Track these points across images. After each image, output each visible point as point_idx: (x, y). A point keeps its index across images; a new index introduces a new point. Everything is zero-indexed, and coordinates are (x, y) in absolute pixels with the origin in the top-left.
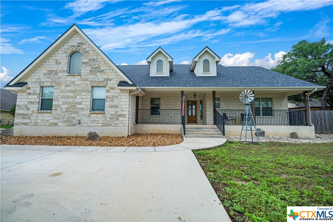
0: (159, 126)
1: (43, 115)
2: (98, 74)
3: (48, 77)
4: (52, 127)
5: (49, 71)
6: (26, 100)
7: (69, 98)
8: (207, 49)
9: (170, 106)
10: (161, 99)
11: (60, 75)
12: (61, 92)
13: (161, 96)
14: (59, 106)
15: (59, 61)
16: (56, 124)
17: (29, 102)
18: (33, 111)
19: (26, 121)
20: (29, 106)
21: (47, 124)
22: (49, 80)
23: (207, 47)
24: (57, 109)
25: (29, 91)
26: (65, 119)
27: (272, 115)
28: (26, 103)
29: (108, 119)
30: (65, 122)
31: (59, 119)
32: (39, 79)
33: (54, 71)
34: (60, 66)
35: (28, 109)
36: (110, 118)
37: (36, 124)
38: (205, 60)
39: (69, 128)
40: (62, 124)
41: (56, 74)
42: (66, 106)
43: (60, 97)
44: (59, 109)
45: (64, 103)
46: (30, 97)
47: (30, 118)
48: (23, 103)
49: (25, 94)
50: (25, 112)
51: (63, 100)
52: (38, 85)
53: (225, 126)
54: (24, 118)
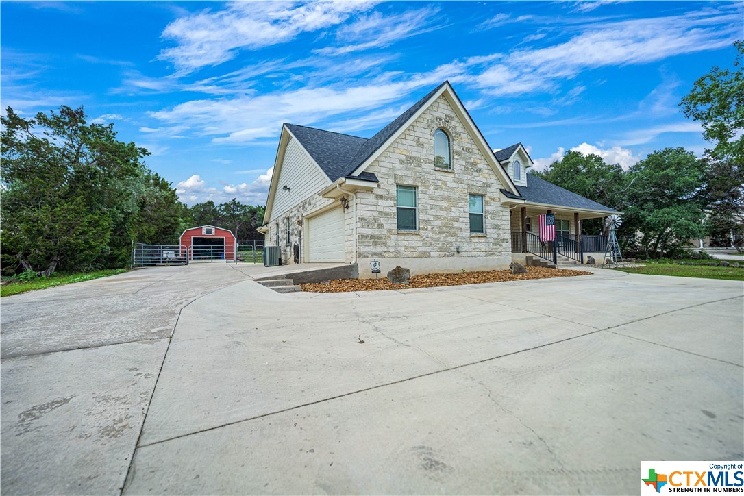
1: (406, 237)
2: (475, 174)
3: (409, 170)
4: (422, 259)
5: (407, 156)
6: (374, 208)
7: (441, 209)
11: (425, 166)
12: (431, 198)
14: (428, 222)
15: (421, 140)
16: (428, 255)
17: (380, 213)
18: (390, 231)
19: (379, 249)
20: (382, 221)
21: (415, 254)
22: (409, 173)
24: (427, 229)
25: (378, 191)
26: (440, 245)
28: (376, 214)
29: (491, 245)
30: (441, 250)
31: (431, 244)
32: (393, 169)
33: (414, 158)
34: (424, 150)
35: (380, 226)
36: (493, 244)
37: (397, 254)
38: (516, 162)
39: (447, 259)
40: (436, 254)
41: (419, 165)
42: (439, 223)
43: (429, 207)
44: (429, 228)
45: (437, 218)
46: (381, 202)
47: (385, 244)
48: (369, 214)
49: (371, 196)
50: (376, 231)
51: (433, 212)
52: (393, 181)
53: (584, 254)
54: (375, 244)
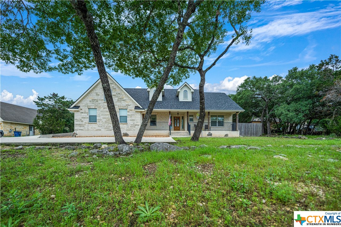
0: (157, 131)
1: (91, 124)
2: (122, 102)
3: (93, 103)
4: (98, 131)
5: (92, 99)
6: (80, 116)
7: (106, 115)
8: (186, 83)
9: (163, 120)
10: (157, 116)
11: (100, 102)
12: (101, 112)
13: (157, 114)
14: (101, 120)
15: (98, 93)
16: (100, 130)
17: (82, 117)
18: (86, 123)
19: (82, 128)
20: (83, 120)
21: (95, 130)
22: (93, 105)
23: (186, 82)
24: (100, 122)
25: (81, 111)
26: (105, 127)
27: (223, 126)
28: (81, 118)
29: (129, 127)
30: (105, 128)
31: (101, 127)
32: (87, 104)
33: (95, 99)
34: (99, 96)
35: (82, 121)
36: (131, 127)
37: (88, 130)
38: (185, 91)
39: (108, 131)
40: (104, 130)
41: (97, 101)
42: (105, 120)
43: (101, 115)
44: (101, 121)
45: (104, 118)
46: (82, 114)
47: (84, 127)
48: (78, 118)
49: (79, 113)
50: (81, 123)
51: (103, 116)
52: (87, 108)
54: (80, 127)
